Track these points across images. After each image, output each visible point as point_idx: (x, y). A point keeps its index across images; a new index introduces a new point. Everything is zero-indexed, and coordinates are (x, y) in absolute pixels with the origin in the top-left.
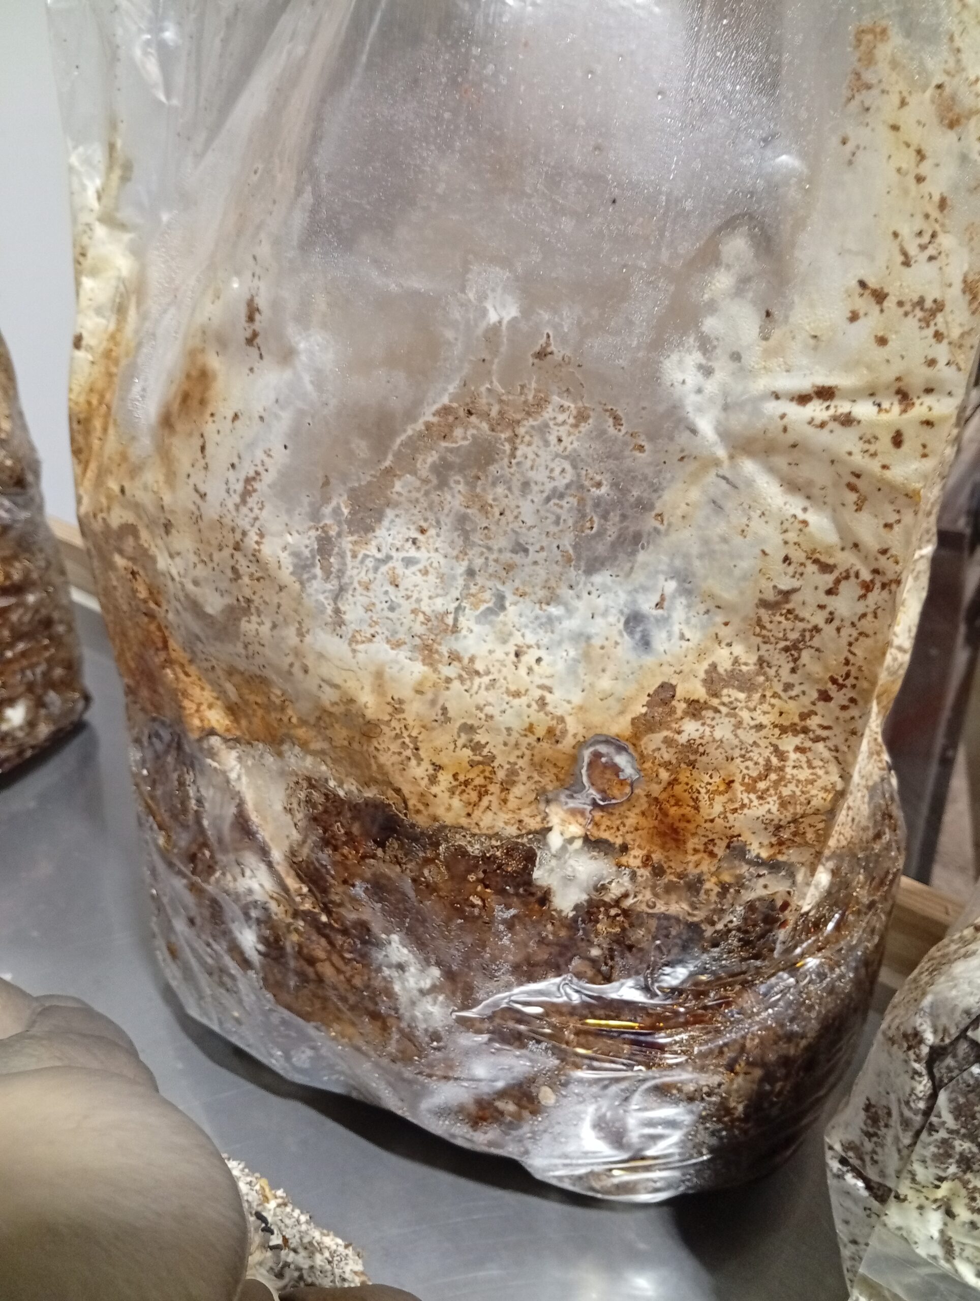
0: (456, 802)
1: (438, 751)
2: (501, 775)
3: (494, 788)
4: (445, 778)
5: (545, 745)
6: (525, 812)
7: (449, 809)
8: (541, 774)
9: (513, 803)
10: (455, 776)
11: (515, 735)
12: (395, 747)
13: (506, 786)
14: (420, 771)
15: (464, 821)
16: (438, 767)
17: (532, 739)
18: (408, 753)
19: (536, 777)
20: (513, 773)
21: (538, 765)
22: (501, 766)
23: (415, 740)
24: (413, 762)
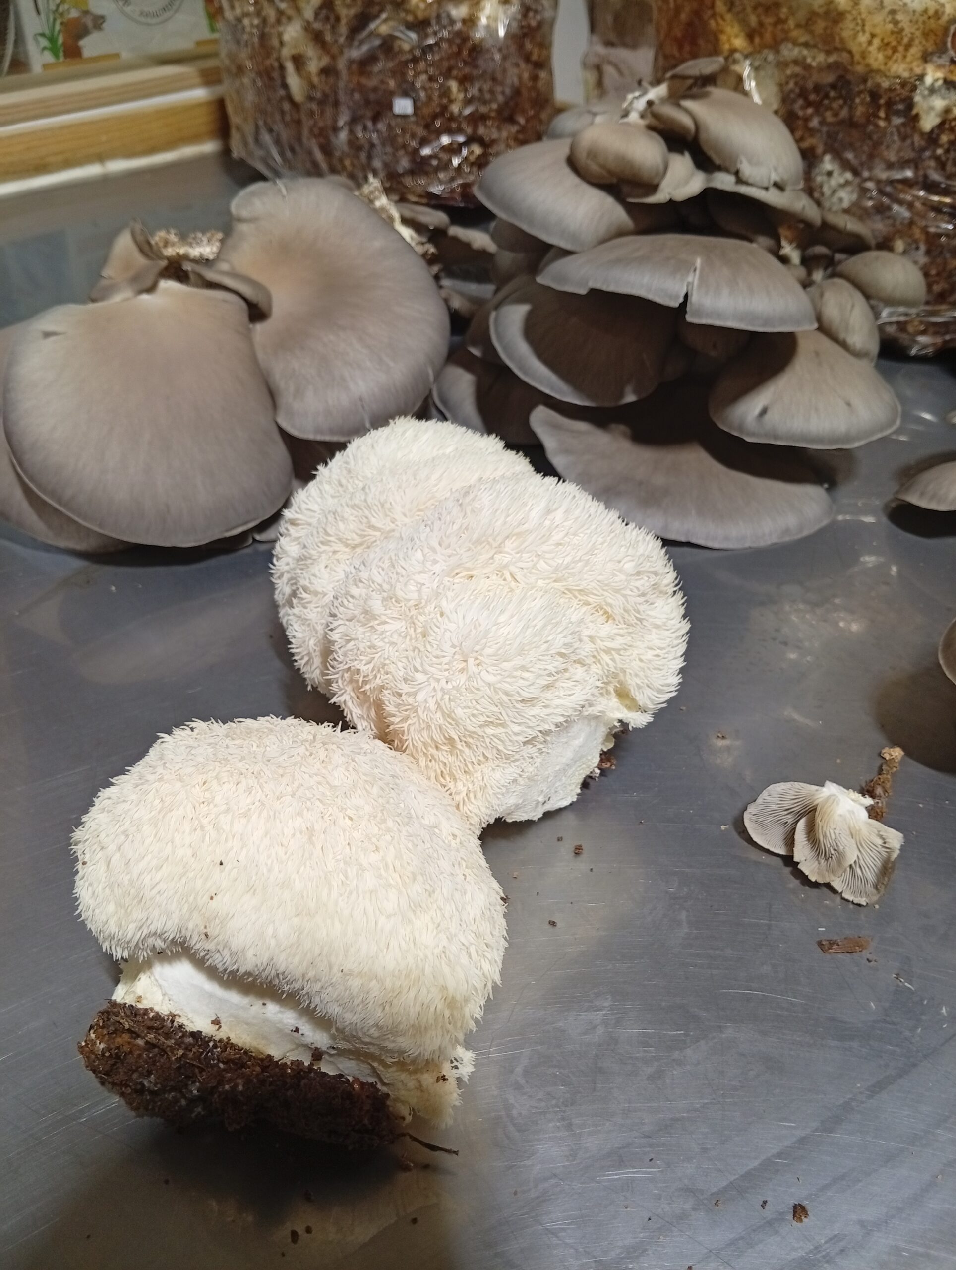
0: (880, 56)
1: (874, 26)
2: (906, 40)
3: (901, 49)
4: (876, 42)
5: (932, 21)
6: (915, 64)
7: (876, 59)
8: (927, 40)
9: (909, 59)
10: (882, 40)
11: (917, 14)
12: (852, 25)
13: (908, 47)
14: (863, 38)
15: (882, 68)
16: (873, 36)
17: (925, 17)
18: (859, 28)
19: (924, 42)
20: (912, 40)
21: (926, 35)
22: (906, 35)
23: (863, 21)
24: (861, 34)
